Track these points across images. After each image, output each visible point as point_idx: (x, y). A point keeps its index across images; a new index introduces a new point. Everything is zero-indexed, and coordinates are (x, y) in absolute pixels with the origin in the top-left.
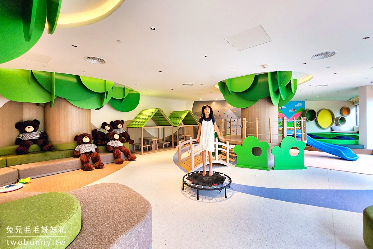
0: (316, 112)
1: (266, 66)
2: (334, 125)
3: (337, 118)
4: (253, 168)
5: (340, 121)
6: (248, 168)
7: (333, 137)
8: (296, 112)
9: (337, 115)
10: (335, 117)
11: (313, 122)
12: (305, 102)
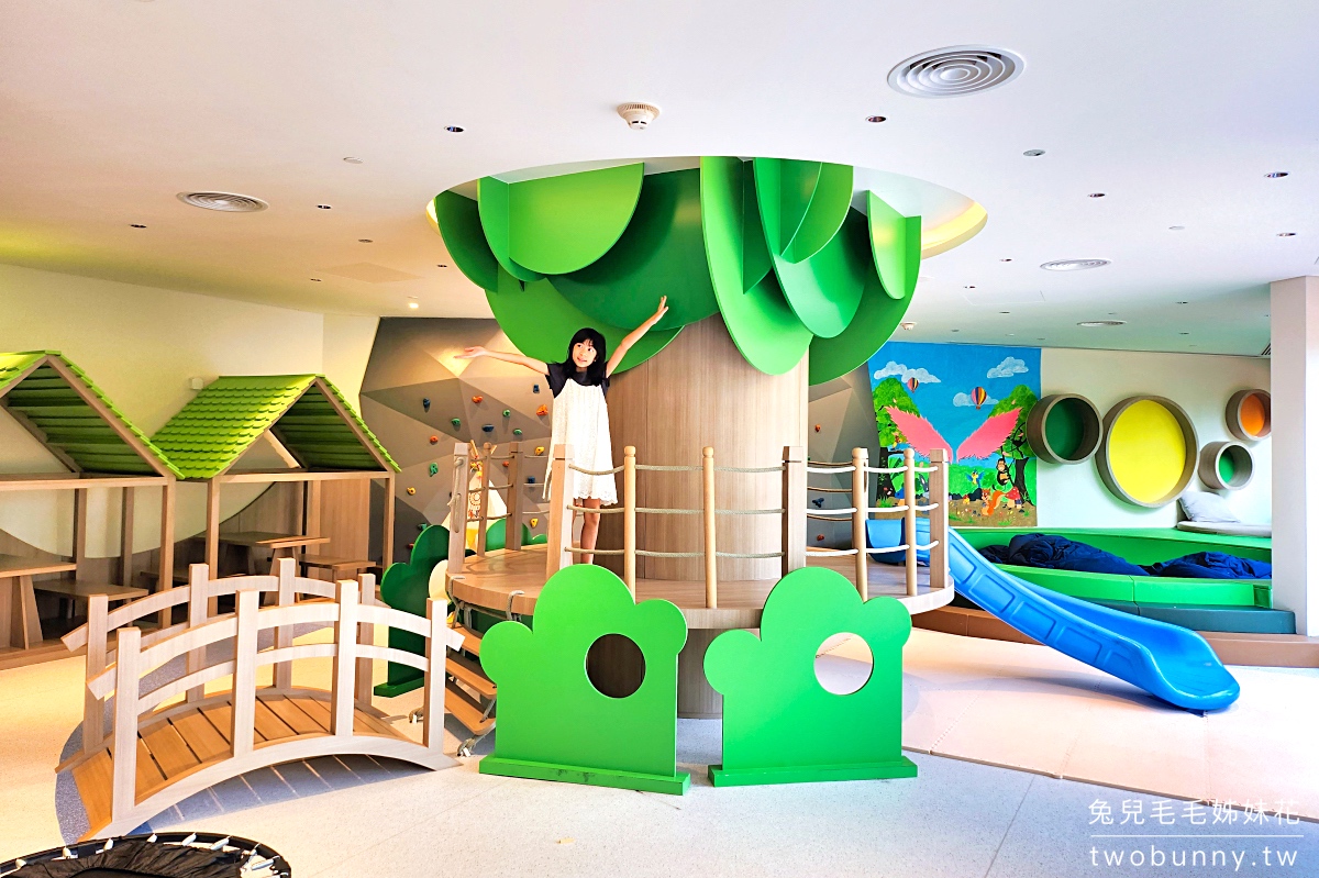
0: (1101, 412)
1: (646, 116)
2: (1194, 484)
3: (1211, 450)
4: (586, 780)
5: (1227, 467)
6: (558, 777)
7: (1164, 558)
8: (993, 409)
9: (1212, 432)
10: (1201, 445)
11: (1083, 469)
12: (1043, 351)
